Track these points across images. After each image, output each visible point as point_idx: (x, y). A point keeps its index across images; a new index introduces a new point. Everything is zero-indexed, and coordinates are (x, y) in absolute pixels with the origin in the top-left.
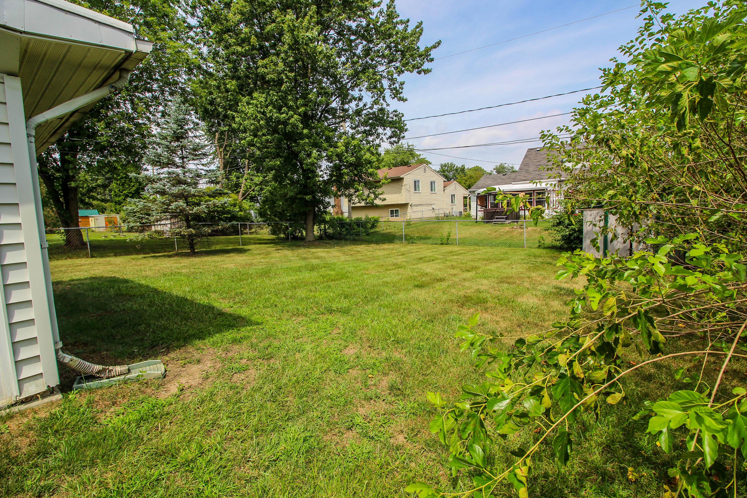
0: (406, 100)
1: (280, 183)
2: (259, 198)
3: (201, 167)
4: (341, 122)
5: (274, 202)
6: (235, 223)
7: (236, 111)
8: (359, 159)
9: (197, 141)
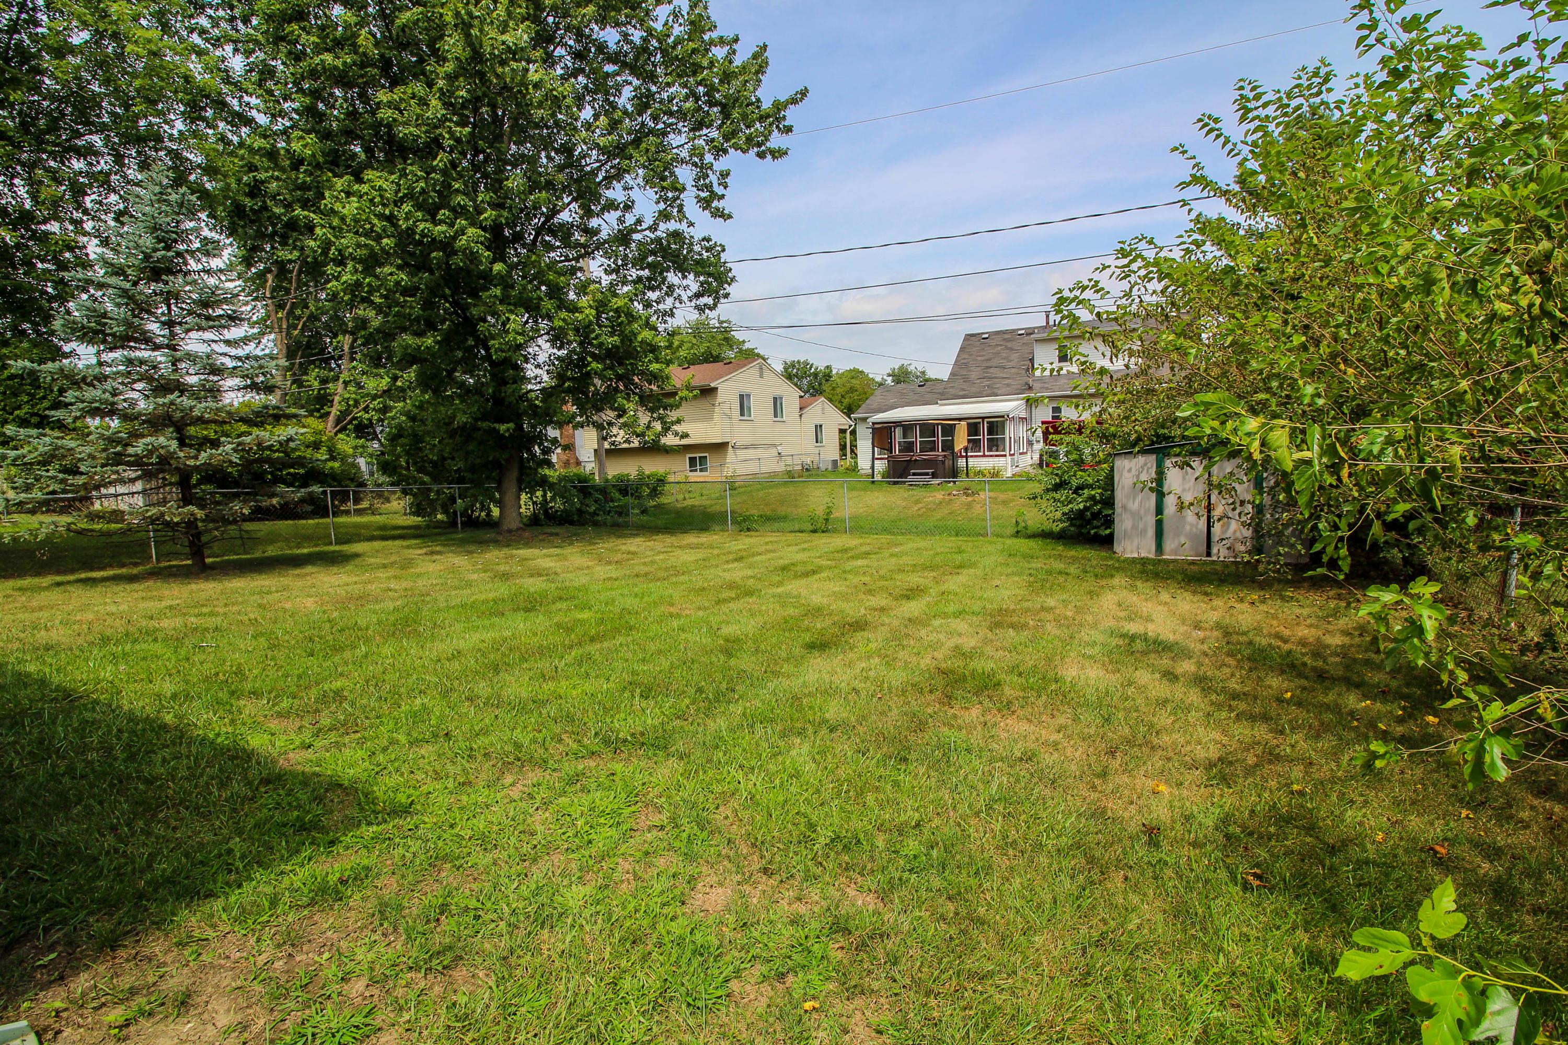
0: (730, 217)
1: (436, 392)
2: (379, 429)
3: (221, 348)
4: (582, 256)
5: (417, 439)
6: (316, 489)
7: (318, 211)
8: (628, 339)
9: (212, 281)
